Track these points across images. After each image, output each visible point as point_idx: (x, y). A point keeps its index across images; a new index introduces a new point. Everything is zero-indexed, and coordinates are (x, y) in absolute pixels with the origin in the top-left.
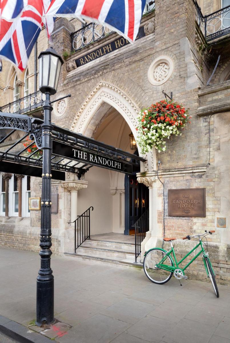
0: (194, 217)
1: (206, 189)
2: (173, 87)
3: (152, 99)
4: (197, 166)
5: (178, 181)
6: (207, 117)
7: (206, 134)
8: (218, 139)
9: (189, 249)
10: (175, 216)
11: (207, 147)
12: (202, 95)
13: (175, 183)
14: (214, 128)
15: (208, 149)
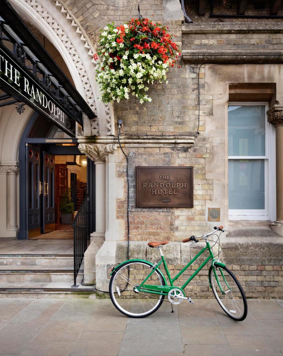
0: (176, 208)
1: (194, 168)
2: (144, 9)
3: (106, 17)
4: (180, 134)
5: (151, 154)
6: (195, 66)
7: (193, 90)
8: (210, 100)
9: (171, 255)
10: (146, 208)
11: (194, 109)
12: (187, 32)
13: (147, 157)
14: (206, 84)
15: (197, 112)
